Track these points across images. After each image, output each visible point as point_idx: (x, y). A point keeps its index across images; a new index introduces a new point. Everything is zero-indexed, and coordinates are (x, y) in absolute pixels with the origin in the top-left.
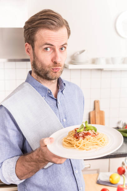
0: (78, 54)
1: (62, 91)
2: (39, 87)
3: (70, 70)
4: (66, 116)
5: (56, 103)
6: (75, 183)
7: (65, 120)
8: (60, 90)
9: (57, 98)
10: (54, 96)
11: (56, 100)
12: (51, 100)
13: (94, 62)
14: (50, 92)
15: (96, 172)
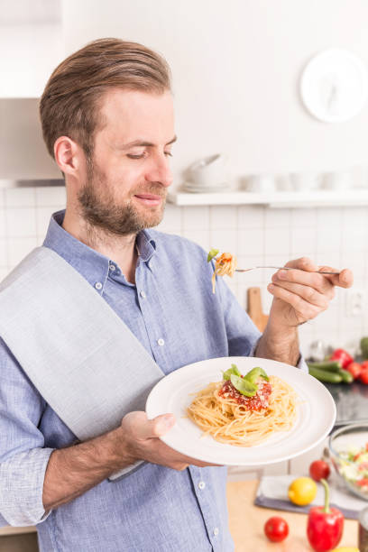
0: (201, 167)
1: (147, 264)
2: (83, 257)
3: (182, 207)
4: (163, 329)
5: (133, 296)
6: (197, 517)
7: (161, 342)
8: (142, 261)
9: (134, 283)
10: (126, 280)
11: (135, 289)
12: (119, 290)
13: (244, 185)
14: (114, 269)
15: (254, 475)
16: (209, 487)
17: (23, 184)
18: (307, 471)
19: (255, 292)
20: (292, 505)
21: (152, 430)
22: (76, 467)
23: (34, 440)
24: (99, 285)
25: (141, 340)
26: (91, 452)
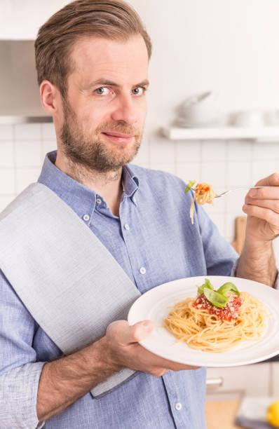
0: (194, 103)
1: (131, 198)
2: (73, 192)
4: (145, 259)
5: (118, 228)
14: (100, 202)
16: (186, 408)
21: (132, 336)
22: (66, 376)
23: (27, 356)
24: (87, 217)
25: (124, 267)
26: (79, 361)
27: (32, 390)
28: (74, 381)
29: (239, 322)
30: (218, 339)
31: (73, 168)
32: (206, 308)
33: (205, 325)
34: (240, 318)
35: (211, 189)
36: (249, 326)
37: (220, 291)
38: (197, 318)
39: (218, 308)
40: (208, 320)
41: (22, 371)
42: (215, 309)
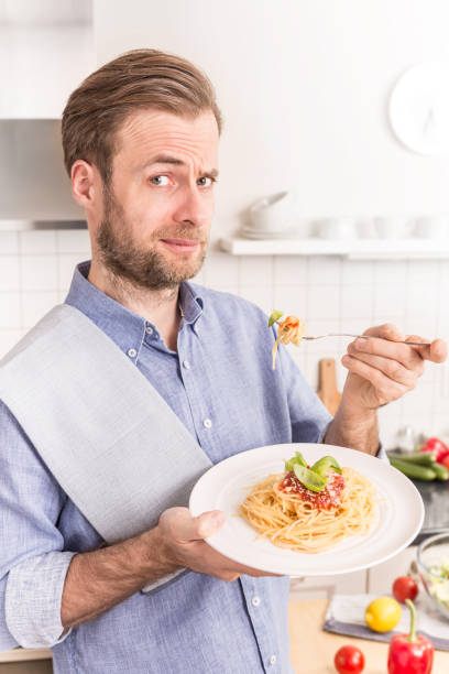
0: (264, 207)
1: (192, 327)
2: (114, 317)
3: (240, 257)
4: (211, 408)
5: (174, 366)
6: (249, 641)
7: (208, 423)
8: (185, 323)
9: (176, 350)
10: (165, 346)
11: (176, 357)
12: (156, 358)
13: (316, 231)
14: (151, 332)
15: (324, 594)
16: (265, 604)
17: (42, 226)
18: (389, 588)
19: (329, 365)
20: (370, 631)
21: (196, 531)
22: (103, 574)
23: (50, 541)
24: (133, 352)
25: (183, 419)
26: (121, 557)
27: (55, 589)
28: (113, 583)
29: (341, 511)
30: (314, 535)
31: (114, 284)
32: (297, 492)
33: (295, 514)
34: (342, 506)
35: (300, 324)
36: (354, 516)
37: (316, 468)
38: (286, 506)
39: (314, 492)
40: (300, 509)
41: (42, 563)
42: (308, 493)
